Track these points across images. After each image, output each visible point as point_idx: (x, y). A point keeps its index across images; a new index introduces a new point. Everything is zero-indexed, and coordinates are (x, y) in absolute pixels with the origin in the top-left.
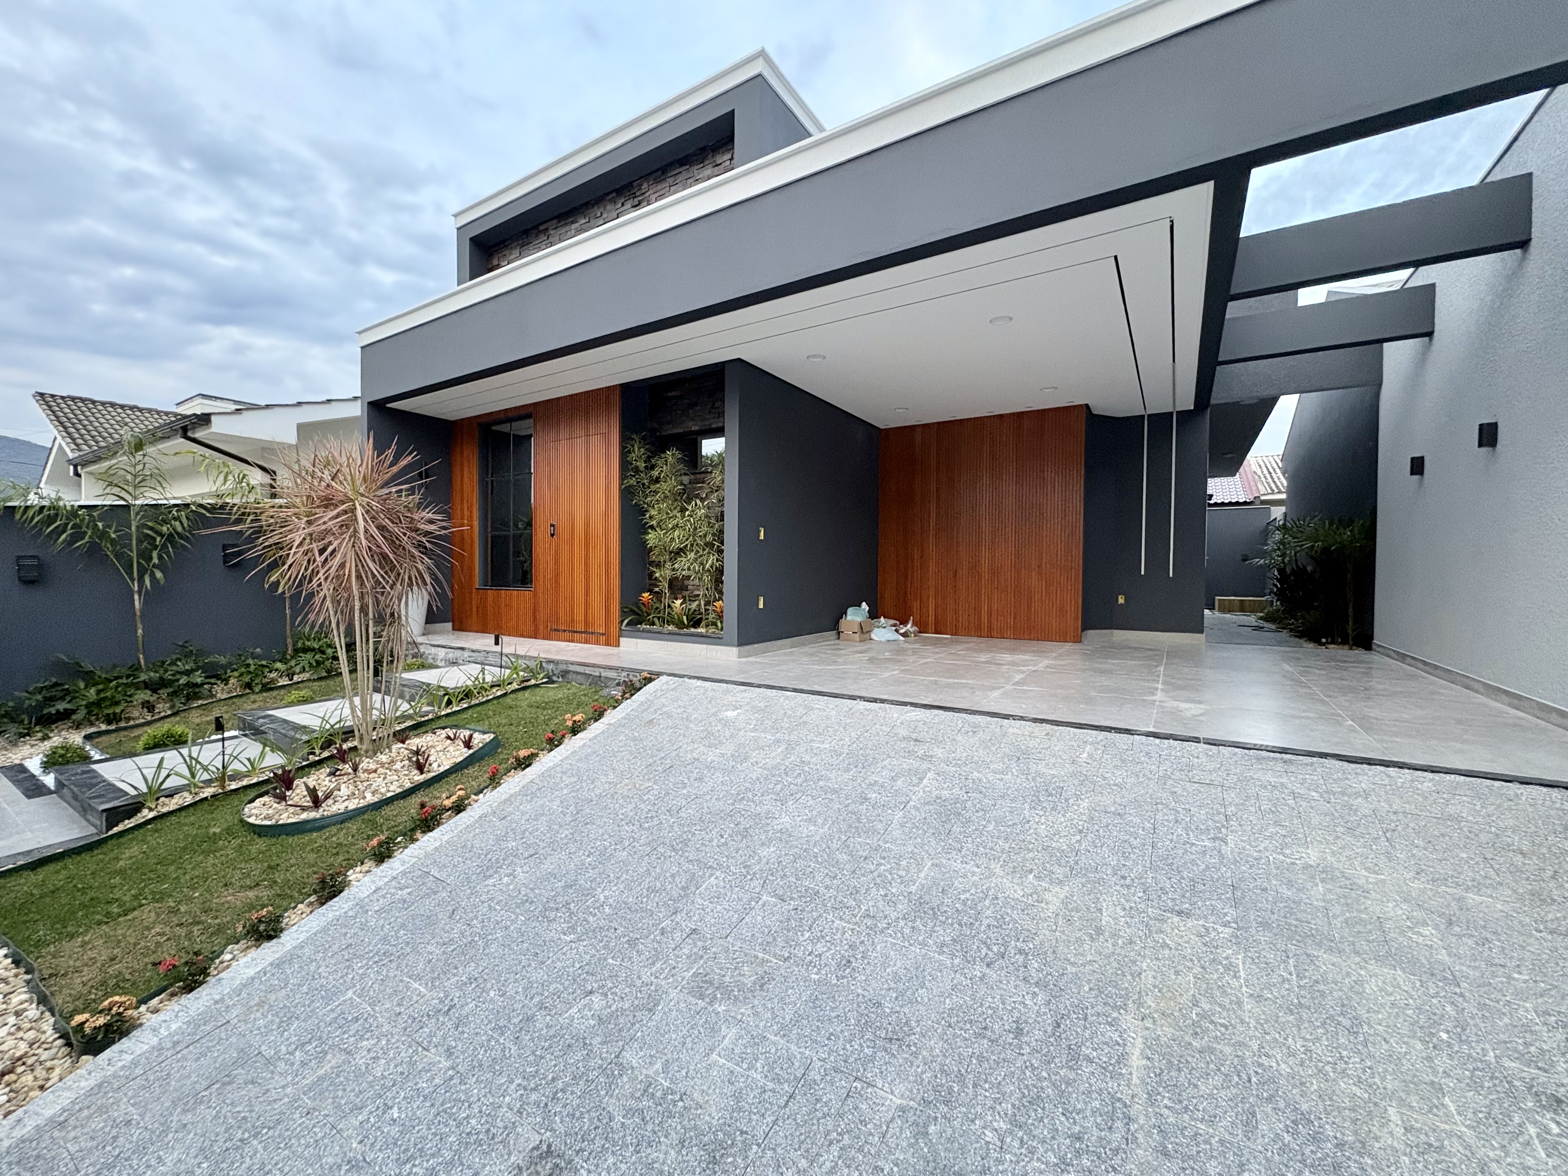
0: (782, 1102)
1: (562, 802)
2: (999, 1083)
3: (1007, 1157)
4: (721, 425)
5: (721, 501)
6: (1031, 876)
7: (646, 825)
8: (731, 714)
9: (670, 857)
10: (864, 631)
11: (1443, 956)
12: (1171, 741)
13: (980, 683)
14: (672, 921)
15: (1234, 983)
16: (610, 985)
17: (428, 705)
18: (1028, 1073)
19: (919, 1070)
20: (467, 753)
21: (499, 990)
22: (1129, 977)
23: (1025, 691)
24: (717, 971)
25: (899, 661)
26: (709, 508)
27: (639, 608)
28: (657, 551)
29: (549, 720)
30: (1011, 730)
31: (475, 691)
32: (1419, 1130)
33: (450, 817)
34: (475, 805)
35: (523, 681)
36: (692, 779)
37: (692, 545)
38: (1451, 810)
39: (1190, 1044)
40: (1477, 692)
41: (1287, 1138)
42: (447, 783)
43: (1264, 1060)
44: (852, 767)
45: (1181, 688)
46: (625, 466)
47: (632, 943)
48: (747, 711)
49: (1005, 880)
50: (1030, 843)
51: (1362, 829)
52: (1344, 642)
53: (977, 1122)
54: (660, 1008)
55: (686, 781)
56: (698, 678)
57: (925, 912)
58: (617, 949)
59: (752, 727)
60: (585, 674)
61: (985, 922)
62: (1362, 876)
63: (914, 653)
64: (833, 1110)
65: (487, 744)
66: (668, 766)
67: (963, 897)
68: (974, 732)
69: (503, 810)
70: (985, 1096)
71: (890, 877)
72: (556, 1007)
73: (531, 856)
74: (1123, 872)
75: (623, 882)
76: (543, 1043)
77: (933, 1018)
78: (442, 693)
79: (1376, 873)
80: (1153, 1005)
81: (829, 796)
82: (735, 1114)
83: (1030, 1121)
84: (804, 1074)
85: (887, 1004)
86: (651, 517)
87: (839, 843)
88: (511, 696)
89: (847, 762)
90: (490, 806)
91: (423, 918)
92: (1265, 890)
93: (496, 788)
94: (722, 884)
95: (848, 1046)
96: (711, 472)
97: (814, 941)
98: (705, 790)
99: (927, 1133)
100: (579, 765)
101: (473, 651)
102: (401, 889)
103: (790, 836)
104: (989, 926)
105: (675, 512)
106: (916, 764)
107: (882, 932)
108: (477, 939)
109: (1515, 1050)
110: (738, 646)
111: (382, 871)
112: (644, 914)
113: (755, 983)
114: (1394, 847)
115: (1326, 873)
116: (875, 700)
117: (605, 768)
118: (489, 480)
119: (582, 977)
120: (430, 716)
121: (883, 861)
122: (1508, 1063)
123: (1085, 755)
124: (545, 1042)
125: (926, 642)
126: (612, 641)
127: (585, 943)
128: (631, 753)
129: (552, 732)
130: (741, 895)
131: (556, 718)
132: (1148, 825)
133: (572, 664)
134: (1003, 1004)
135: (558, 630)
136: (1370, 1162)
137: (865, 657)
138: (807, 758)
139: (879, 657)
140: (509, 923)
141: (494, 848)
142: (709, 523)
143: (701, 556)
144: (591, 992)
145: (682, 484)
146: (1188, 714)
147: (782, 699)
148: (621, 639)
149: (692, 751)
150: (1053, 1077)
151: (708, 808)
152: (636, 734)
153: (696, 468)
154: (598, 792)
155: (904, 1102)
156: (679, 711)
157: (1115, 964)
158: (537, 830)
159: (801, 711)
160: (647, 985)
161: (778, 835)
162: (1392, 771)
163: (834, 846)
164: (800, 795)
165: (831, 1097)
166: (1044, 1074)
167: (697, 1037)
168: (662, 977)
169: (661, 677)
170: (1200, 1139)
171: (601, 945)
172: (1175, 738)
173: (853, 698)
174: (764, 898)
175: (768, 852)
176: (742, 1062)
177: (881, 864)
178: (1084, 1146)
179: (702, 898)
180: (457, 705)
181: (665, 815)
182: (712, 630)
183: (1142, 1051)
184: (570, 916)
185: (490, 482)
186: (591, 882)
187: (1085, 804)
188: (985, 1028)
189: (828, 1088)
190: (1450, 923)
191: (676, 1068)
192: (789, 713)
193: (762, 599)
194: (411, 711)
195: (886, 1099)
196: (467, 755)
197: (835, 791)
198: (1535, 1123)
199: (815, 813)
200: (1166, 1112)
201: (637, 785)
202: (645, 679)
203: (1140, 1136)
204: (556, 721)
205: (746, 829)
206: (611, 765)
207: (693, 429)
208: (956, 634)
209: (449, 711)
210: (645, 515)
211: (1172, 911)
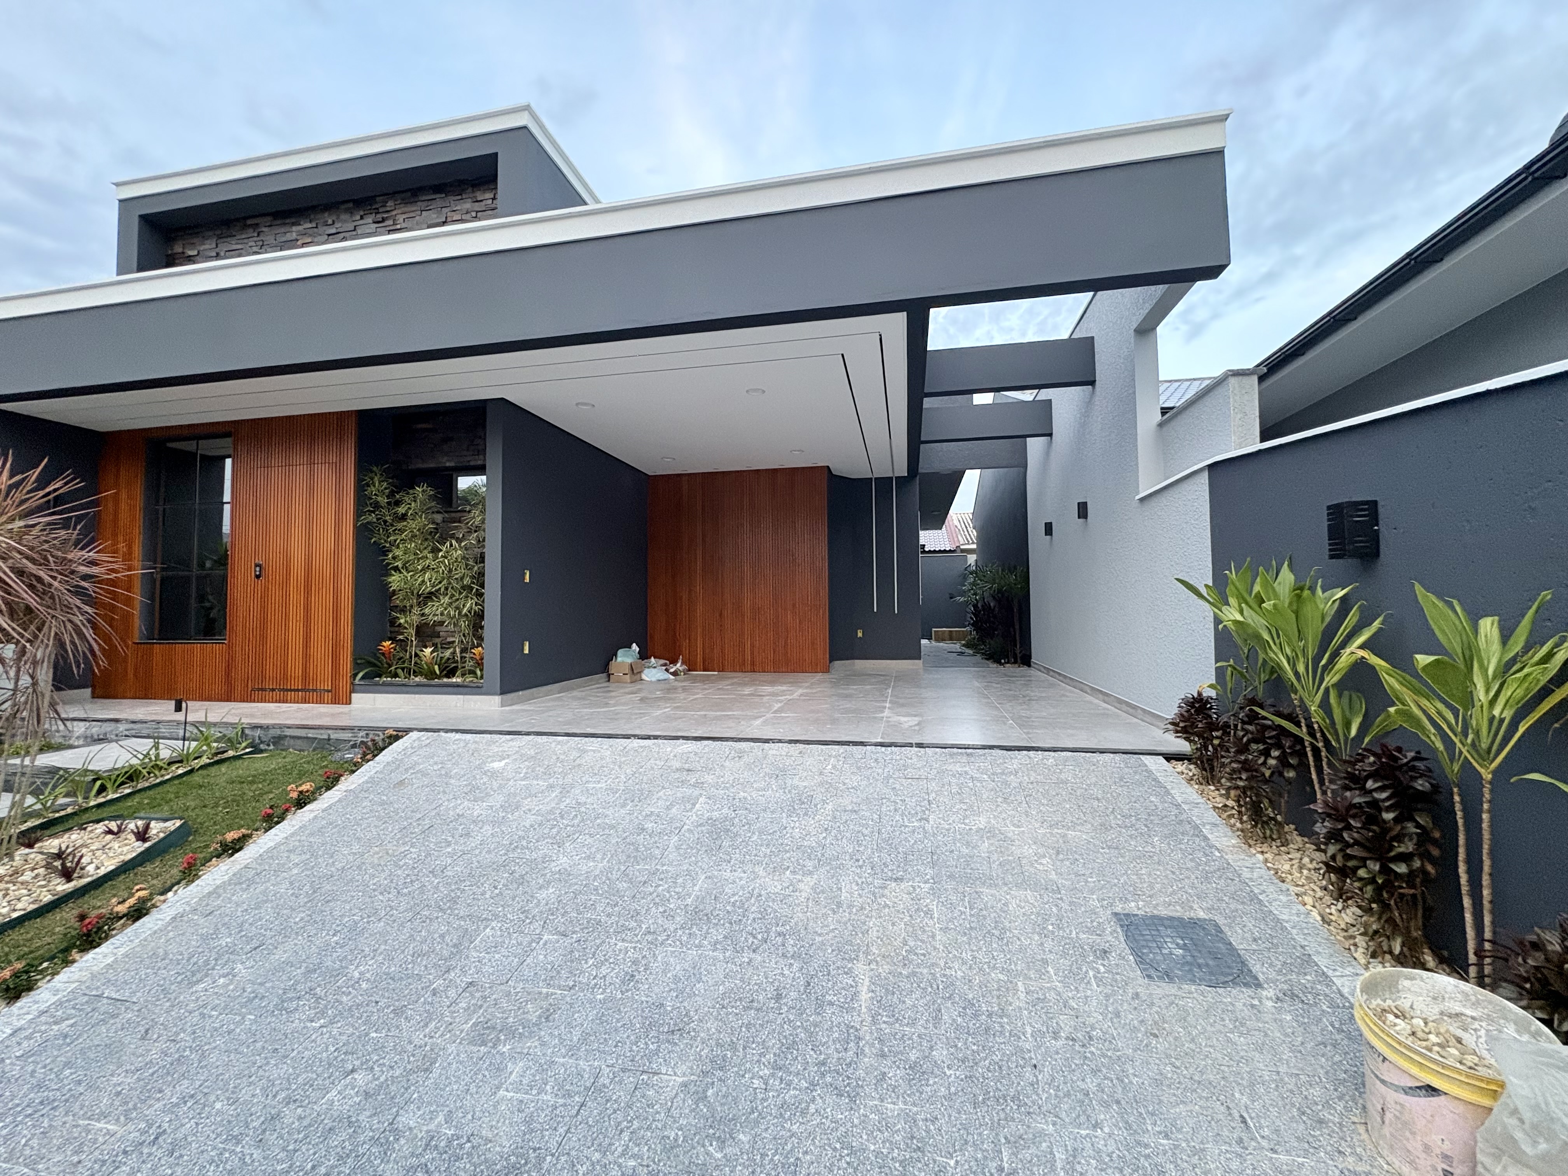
0: (574, 1112)
1: (291, 883)
2: (764, 1041)
3: (770, 1094)
4: (480, 463)
5: (481, 542)
6: (788, 872)
7: (405, 891)
8: (497, 765)
9: (437, 918)
10: (634, 672)
11: (1053, 876)
12: (893, 748)
13: (744, 713)
14: (444, 980)
15: (931, 923)
16: (376, 1058)
17: (67, 795)
18: (786, 1026)
19: (698, 1050)
20: (140, 847)
21: (228, 1099)
22: (860, 935)
23: (783, 718)
24: (500, 1015)
25: (670, 699)
26: (466, 549)
27: (378, 659)
28: (401, 595)
29: (261, 795)
30: (771, 752)
31: (144, 772)
32: (1033, 992)
33: (124, 926)
34: (164, 906)
35: (216, 754)
36: (457, 836)
37: (446, 589)
38: (1063, 776)
39: (901, 973)
40: (1086, 692)
41: (959, 1020)
42: (113, 887)
43: (948, 972)
44: (628, 802)
45: (903, 705)
46: (362, 500)
47: (398, 1012)
48: (516, 760)
49: (767, 879)
50: (787, 845)
51: (1012, 798)
52: (1015, 662)
53: (747, 1076)
54: (437, 1065)
55: (450, 839)
56: (457, 731)
57: (700, 919)
58: (381, 1021)
59: (522, 775)
60: (307, 738)
61: (751, 916)
62: (1011, 831)
63: (684, 689)
64: (622, 1104)
65: (172, 833)
66: (426, 827)
67: (732, 900)
68: (740, 757)
69: (207, 905)
70: (753, 1054)
71: (668, 895)
72: (308, 1097)
73: (255, 949)
74: (858, 856)
75: (381, 953)
76: (296, 1136)
77: (709, 1004)
78: (90, 778)
79: (1019, 827)
80: (877, 952)
81: (607, 831)
82: (527, 1136)
83: (788, 1062)
84: (594, 1082)
85: (668, 1004)
86: (394, 558)
87: (619, 873)
88: (200, 772)
89: (623, 797)
90: (188, 903)
91: (99, 1049)
92: (952, 852)
93: (193, 881)
94: (499, 933)
95: (634, 1048)
96: (469, 512)
97: (597, 967)
98: (473, 845)
99: (706, 1097)
100: (311, 839)
101: (134, 722)
102: (56, 1023)
103: (569, 875)
104: (754, 919)
105: (426, 552)
106: (688, 791)
107: (662, 944)
108: (187, 1053)
109: (1086, 927)
110: (501, 694)
111: (20, 1008)
112: (410, 980)
113: (540, 1017)
114: (1030, 807)
115: (989, 832)
116: (648, 737)
117: (345, 838)
118: (161, 509)
119: (339, 1059)
120: (70, 810)
121: (661, 883)
122: (1082, 936)
123: (830, 767)
124: (299, 1133)
125: (695, 680)
126: (341, 698)
127: (339, 1025)
128: (379, 818)
129: (271, 807)
130: (520, 939)
131: (271, 792)
132: (876, 816)
133: (289, 728)
134: (766, 978)
135: (262, 690)
136: (1006, 1020)
137: (636, 697)
138: (583, 799)
139: (650, 696)
140: (232, 1027)
141: (200, 950)
142: (467, 565)
143: (458, 600)
144: (353, 1071)
145: (433, 523)
146: (906, 726)
147: (553, 745)
148: (353, 695)
149: (455, 808)
150: (805, 1024)
151: (478, 862)
152: (385, 798)
153: (450, 505)
154: (339, 866)
155: (686, 1079)
156: (436, 767)
157: (851, 928)
158: (260, 919)
159: (575, 754)
160: (420, 1047)
161: (557, 876)
162: (1031, 753)
163: (614, 877)
164: (577, 835)
165: (620, 1094)
166: (798, 1024)
167: (482, 1081)
168: (437, 1036)
169: (411, 734)
170: (906, 1038)
171: (359, 1021)
172: (895, 745)
173: (627, 737)
174: (545, 937)
175: (548, 894)
176: (531, 1089)
177: (660, 885)
178: (827, 1068)
179: (478, 951)
180: (115, 792)
181: (428, 877)
182: (469, 679)
183: (869, 986)
184: (316, 1001)
185: (161, 512)
186: (341, 961)
187: (830, 807)
188: (752, 1001)
189: (617, 1088)
190: (1058, 853)
191: (461, 1115)
192: (562, 757)
193: (527, 644)
194: (38, 806)
195: (669, 1081)
196: (142, 849)
197: (612, 827)
198: (1093, 969)
199: (593, 850)
200: (884, 1026)
201: (390, 852)
202: (390, 737)
203: (867, 1050)
204: (271, 796)
205: (522, 876)
206: (354, 834)
207: (448, 464)
208: (723, 671)
209: (101, 800)
210: (387, 555)
211: (891, 879)
